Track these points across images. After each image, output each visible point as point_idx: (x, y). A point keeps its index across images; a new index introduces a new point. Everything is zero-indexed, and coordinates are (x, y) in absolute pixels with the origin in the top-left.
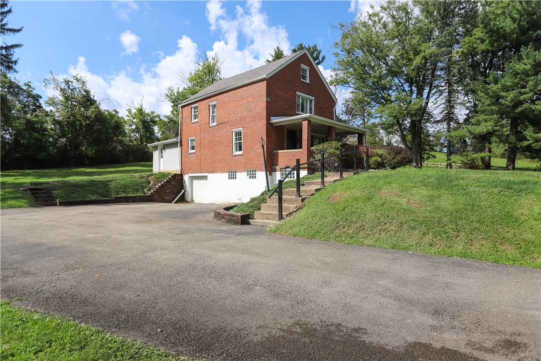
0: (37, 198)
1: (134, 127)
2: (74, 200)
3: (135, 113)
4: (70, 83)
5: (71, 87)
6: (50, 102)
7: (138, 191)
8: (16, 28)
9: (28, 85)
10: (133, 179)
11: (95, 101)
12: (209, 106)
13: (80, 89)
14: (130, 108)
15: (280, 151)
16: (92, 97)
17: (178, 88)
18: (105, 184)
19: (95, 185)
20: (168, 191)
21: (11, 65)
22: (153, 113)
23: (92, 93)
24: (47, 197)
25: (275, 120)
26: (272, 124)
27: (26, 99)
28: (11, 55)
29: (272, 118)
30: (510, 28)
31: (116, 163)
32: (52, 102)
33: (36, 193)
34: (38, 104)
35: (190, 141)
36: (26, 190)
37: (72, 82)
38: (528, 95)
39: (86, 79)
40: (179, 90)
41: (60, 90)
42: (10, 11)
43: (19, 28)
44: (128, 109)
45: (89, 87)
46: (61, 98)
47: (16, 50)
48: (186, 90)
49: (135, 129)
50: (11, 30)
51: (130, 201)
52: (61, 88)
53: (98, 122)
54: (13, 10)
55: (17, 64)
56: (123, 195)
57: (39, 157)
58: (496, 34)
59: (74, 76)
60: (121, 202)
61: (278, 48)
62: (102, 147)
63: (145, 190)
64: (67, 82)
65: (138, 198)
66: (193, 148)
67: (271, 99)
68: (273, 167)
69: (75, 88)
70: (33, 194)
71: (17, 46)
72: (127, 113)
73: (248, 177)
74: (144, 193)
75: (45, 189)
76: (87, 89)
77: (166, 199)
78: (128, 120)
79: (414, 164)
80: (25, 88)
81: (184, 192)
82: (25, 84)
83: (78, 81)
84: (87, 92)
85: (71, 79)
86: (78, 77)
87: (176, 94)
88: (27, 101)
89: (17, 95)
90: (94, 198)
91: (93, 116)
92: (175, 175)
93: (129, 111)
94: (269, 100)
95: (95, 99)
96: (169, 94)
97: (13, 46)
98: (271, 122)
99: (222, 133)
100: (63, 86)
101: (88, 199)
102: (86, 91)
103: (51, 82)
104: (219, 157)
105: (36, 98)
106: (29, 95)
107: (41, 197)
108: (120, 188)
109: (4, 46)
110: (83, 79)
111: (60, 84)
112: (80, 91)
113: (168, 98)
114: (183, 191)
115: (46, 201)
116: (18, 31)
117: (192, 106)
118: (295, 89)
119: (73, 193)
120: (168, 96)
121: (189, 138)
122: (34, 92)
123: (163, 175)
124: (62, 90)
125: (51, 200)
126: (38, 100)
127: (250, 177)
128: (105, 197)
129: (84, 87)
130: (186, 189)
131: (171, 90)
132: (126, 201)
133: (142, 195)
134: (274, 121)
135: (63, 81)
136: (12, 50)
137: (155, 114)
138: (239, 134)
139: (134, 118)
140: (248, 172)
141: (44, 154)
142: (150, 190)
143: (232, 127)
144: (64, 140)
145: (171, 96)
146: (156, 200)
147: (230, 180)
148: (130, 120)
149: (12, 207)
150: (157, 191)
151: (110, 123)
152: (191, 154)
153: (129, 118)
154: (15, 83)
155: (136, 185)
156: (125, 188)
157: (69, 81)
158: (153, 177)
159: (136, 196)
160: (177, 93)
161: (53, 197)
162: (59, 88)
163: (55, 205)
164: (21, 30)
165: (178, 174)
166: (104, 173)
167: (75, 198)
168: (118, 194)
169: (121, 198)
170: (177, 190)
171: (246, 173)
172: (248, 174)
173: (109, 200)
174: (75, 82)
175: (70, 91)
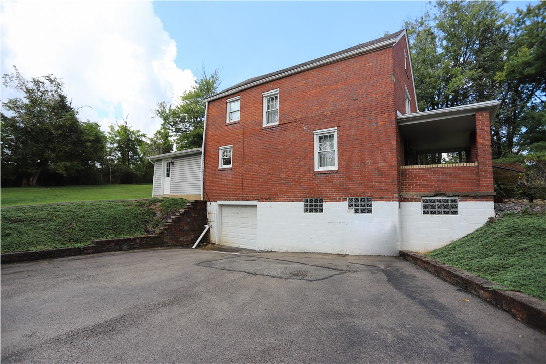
1: (115, 145)
3: (118, 130)
4: (40, 84)
5: (42, 89)
6: (11, 105)
7: (137, 228)
10: (128, 208)
11: (72, 109)
12: (263, 97)
13: (53, 93)
14: (113, 125)
15: (415, 167)
16: (68, 104)
17: (171, 105)
20: (186, 228)
22: (139, 131)
23: (69, 100)
32: (13, 105)
35: (221, 152)
37: (43, 83)
39: (63, 81)
40: (172, 108)
41: (25, 90)
44: (110, 126)
45: (65, 92)
46: (26, 101)
48: (178, 108)
49: (117, 147)
51: (125, 247)
52: (27, 89)
56: (110, 238)
59: (47, 77)
60: (108, 250)
62: (76, 163)
63: (150, 227)
64: (37, 83)
65: (138, 241)
66: (227, 162)
68: (403, 194)
69: (46, 91)
72: (109, 130)
73: (353, 210)
74: (148, 232)
76: (63, 93)
77: (183, 241)
78: (109, 137)
81: (209, 228)
83: (52, 81)
84: (63, 98)
85: (42, 80)
86: (53, 78)
87: (168, 112)
91: (68, 124)
92: (196, 202)
93: (112, 128)
95: (72, 106)
96: (160, 110)
99: (291, 136)
100: (31, 86)
102: (61, 96)
103: (13, 79)
104: (283, 176)
108: (106, 224)
110: (59, 81)
111: (26, 83)
112: (53, 95)
113: (159, 115)
114: (207, 227)
120: (159, 113)
121: (222, 146)
123: (175, 202)
124: (28, 91)
127: (357, 211)
128: (77, 241)
129: (59, 91)
130: (211, 224)
131: (163, 106)
132: (117, 247)
133: (146, 235)
135: (32, 80)
137: (140, 133)
138: (325, 138)
139: (116, 136)
140: (351, 200)
142: (157, 226)
143: (312, 127)
145: (162, 113)
146: (167, 243)
147: (309, 214)
148: (112, 137)
152: (224, 170)
153: (110, 136)
155: (134, 218)
156: (114, 223)
157: (39, 82)
158: (158, 204)
159: (135, 239)
160: (170, 110)
162: (24, 88)
165: (200, 202)
168: (103, 235)
169: (109, 242)
170: (198, 226)
171: (346, 203)
172: (351, 206)
173: (86, 249)
174: (47, 83)
175: (39, 93)
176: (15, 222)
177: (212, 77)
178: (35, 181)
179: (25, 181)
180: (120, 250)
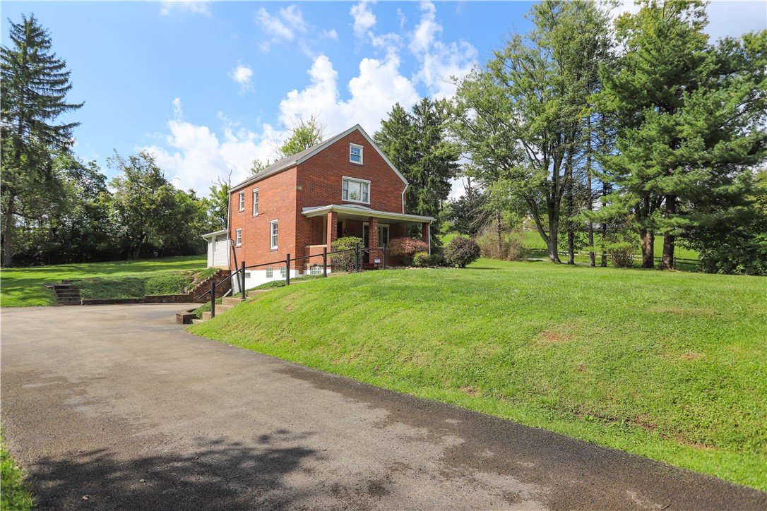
0: (62, 296)
1: (217, 209)
2: (100, 299)
3: (220, 192)
4: (137, 161)
5: (138, 166)
6: (115, 183)
7: (176, 289)
8: (77, 104)
9: (93, 164)
10: (175, 276)
11: (164, 181)
12: (253, 193)
13: (148, 167)
14: (215, 185)
15: (311, 246)
16: (161, 176)
17: (268, 161)
18: (142, 282)
19: (130, 282)
21: (67, 146)
23: (161, 171)
24: (72, 296)
25: (307, 211)
26: (304, 216)
27: (89, 181)
28: (70, 134)
29: (304, 209)
30: (639, 82)
31: (190, 255)
32: (117, 183)
33: (61, 292)
34: (103, 186)
35: (238, 233)
36: (51, 288)
37: (139, 160)
38: (654, 169)
41: (125, 169)
42: (70, 87)
43: (81, 103)
44: (211, 187)
45: (157, 164)
46: (127, 179)
47: (74, 129)
50: (72, 106)
51: (164, 301)
53: (165, 206)
54: (73, 86)
55: (74, 145)
56: (157, 294)
57: (97, 248)
58: (625, 91)
59: (141, 153)
60: (154, 302)
61: (397, 104)
63: (186, 289)
64: (134, 160)
65: (173, 297)
66: (240, 241)
67: (304, 187)
68: (304, 265)
69: (142, 167)
70: (58, 292)
71: (75, 125)
72: (211, 192)
74: (184, 292)
75: (73, 287)
76: (156, 167)
78: (211, 200)
79: (552, 256)
80: (89, 168)
82: (90, 163)
83: (145, 158)
84: (156, 170)
85: (138, 157)
86: (146, 154)
88: (90, 183)
89: (78, 176)
90: (124, 297)
91: (159, 199)
92: (221, 271)
93: (214, 190)
94: (300, 188)
95: (165, 178)
96: (256, 169)
97: (70, 126)
98: (302, 213)
99: (262, 225)
100: (129, 164)
101: (116, 298)
102: (154, 169)
103: (114, 161)
104: (259, 252)
105: (101, 179)
106: (93, 176)
107: (65, 296)
108: (156, 286)
109: (62, 125)
110: (151, 155)
111: (124, 162)
112: (147, 170)
114: (230, 290)
115: (70, 300)
116: (79, 106)
117: (241, 192)
118: (340, 173)
119: (102, 291)
121: (237, 229)
122: (100, 172)
123: (212, 270)
124: (128, 170)
125: (75, 299)
126: (102, 181)
127: (283, 276)
128: (136, 296)
129: (152, 165)
130: (234, 287)
132: (159, 301)
133: (182, 294)
134: (304, 213)
135: (129, 158)
136: (70, 129)
138: (275, 226)
139: (218, 199)
140: (281, 269)
141: (103, 245)
142: (190, 288)
143: (270, 218)
144: (125, 228)
146: (195, 300)
147: (268, 279)
148: (214, 200)
149: (31, 305)
150: (197, 291)
151: (179, 207)
152: (238, 247)
153: (213, 198)
154: (77, 163)
155: (176, 283)
156: (162, 286)
157: (135, 159)
158: (198, 273)
159: (171, 296)
161: (79, 296)
162: (123, 167)
163: (79, 304)
164: (82, 105)
165: (226, 271)
166: (160, 267)
167: (102, 297)
168: (152, 293)
169: (155, 297)
170: (223, 289)
171: (280, 271)
172: (281, 273)
173: (139, 300)
174: (142, 159)
175: (136, 170)
176: (106, 284)
177: (310, 123)
178: (137, 255)
179: (129, 255)
180: (161, 302)
